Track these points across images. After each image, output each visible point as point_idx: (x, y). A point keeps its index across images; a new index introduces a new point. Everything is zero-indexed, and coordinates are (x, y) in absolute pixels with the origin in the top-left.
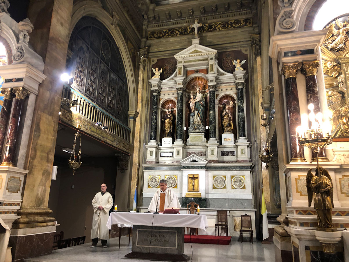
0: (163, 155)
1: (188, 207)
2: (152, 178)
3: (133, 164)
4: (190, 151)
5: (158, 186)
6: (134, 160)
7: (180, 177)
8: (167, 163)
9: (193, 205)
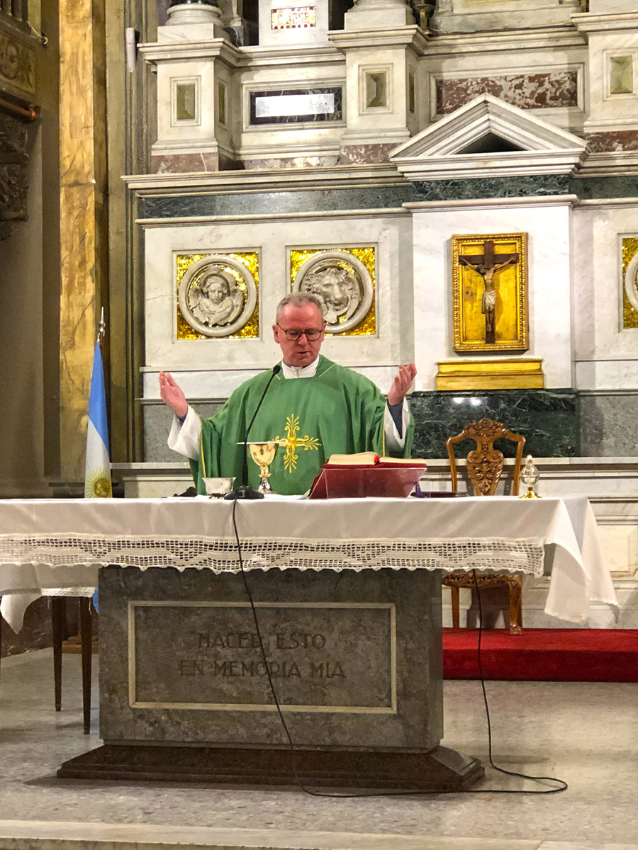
0: (268, 107)
1: (457, 457)
2: (203, 269)
3: (63, 181)
4: (463, 75)
5: (241, 321)
6: (65, 152)
7: (390, 256)
8: (300, 166)
9: (485, 440)
